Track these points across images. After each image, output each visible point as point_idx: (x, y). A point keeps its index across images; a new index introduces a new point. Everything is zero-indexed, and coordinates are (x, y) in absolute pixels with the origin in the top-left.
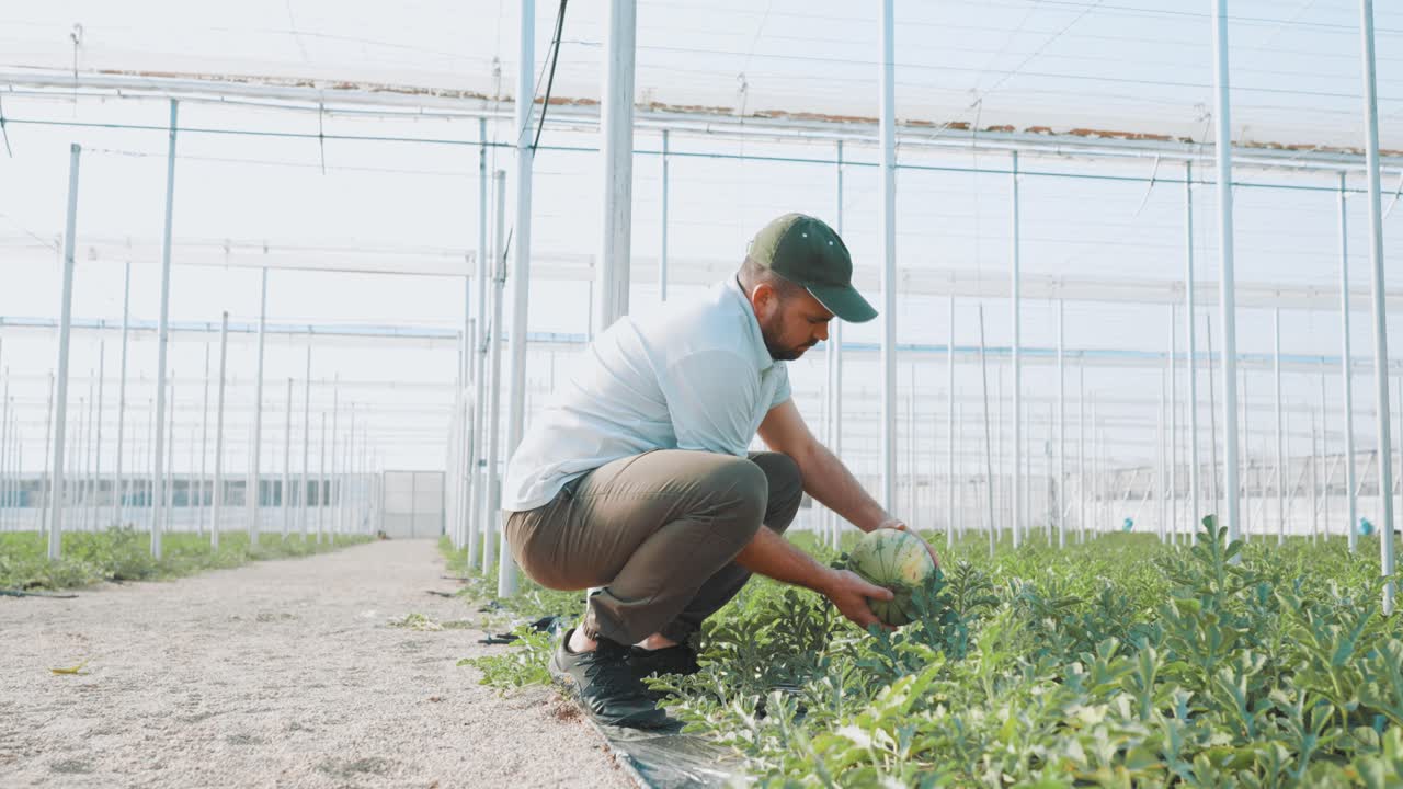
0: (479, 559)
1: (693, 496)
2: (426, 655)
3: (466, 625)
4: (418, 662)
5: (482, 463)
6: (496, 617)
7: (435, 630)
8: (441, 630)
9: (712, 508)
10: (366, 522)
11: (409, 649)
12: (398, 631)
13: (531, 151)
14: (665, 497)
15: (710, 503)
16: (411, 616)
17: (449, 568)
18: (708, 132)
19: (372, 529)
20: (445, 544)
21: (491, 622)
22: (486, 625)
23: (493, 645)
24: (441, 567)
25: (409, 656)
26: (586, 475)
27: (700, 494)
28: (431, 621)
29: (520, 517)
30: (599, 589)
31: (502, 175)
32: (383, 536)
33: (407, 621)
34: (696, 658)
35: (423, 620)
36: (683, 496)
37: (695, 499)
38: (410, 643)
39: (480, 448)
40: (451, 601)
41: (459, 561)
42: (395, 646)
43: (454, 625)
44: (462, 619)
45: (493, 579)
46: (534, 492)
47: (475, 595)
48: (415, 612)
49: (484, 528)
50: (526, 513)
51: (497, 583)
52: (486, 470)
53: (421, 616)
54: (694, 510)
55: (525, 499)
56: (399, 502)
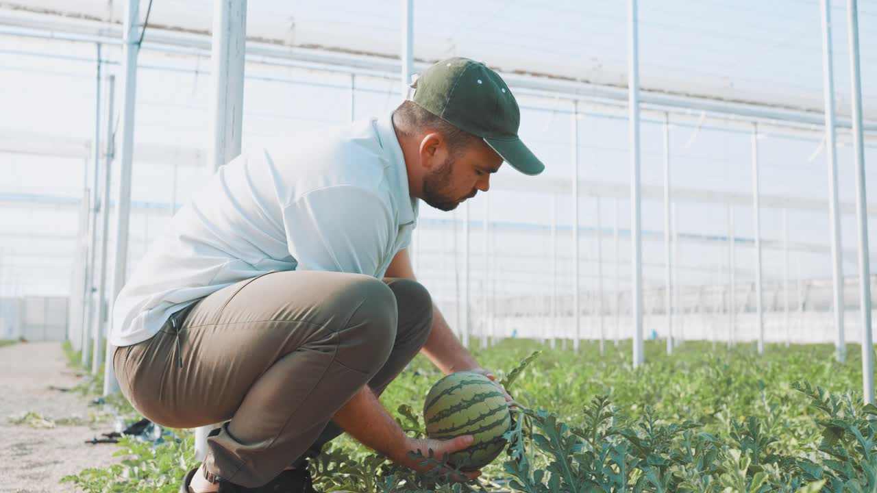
0: (90, 358)
1: (311, 322)
2: (34, 457)
3: (77, 422)
4: (27, 468)
5: (94, 290)
6: (102, 413)
7: (48, 428)
8: (53, 428)
9: (333, 335)
10: (11, 330)
11: (20, 452)
12: (15, 429)
13: (136, 47)
14: (280, 325)
15: (331, 329)
16: (29, 414)
17: (68, 365)
18: (263, 63)
19: (15, 335)
20: (68, 346)
21: (98, 419)
22: (94, 421)
23: (98, 444)
24: (62, 365)
25: (19, 459)
26: (197, 303)
27: (318, 320)
28: (45, 419)
29: (124, 352)
30: (218, 426)
31: (112, 78)
32: (23, 340)
33: (25, 418)
34: (310, 482)
35: (38, 418)
36: (300, 323)
37: (312, 326)
38: (21, 446)
39: (92, 279)
40: (67, 395)
41: (75, 361)
42: (7, 448)
43: (65, 422)
44: (74, 415)
45: (101, 378)
46: (138, 323)
47: (85, 391)
48: (32, 411)
49: (95, 335)
50: (130, 347)
51: (103, 381)
52: (97, 296)
53: (37, 414)
54: (311, 340)
55: (128, 332)
56: (35, 316)
